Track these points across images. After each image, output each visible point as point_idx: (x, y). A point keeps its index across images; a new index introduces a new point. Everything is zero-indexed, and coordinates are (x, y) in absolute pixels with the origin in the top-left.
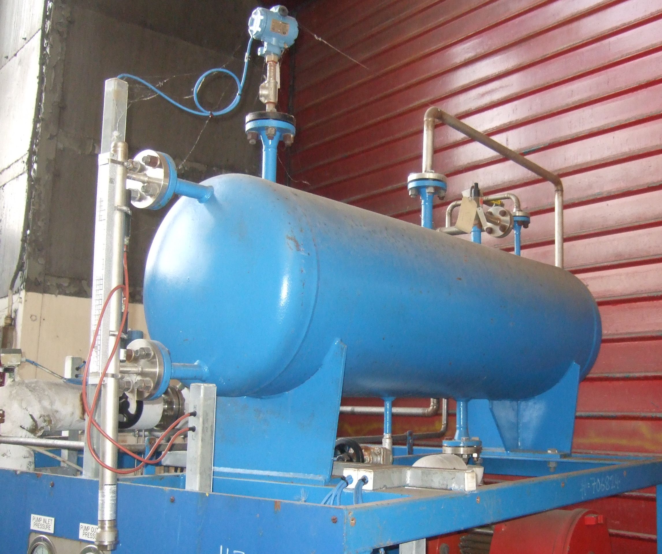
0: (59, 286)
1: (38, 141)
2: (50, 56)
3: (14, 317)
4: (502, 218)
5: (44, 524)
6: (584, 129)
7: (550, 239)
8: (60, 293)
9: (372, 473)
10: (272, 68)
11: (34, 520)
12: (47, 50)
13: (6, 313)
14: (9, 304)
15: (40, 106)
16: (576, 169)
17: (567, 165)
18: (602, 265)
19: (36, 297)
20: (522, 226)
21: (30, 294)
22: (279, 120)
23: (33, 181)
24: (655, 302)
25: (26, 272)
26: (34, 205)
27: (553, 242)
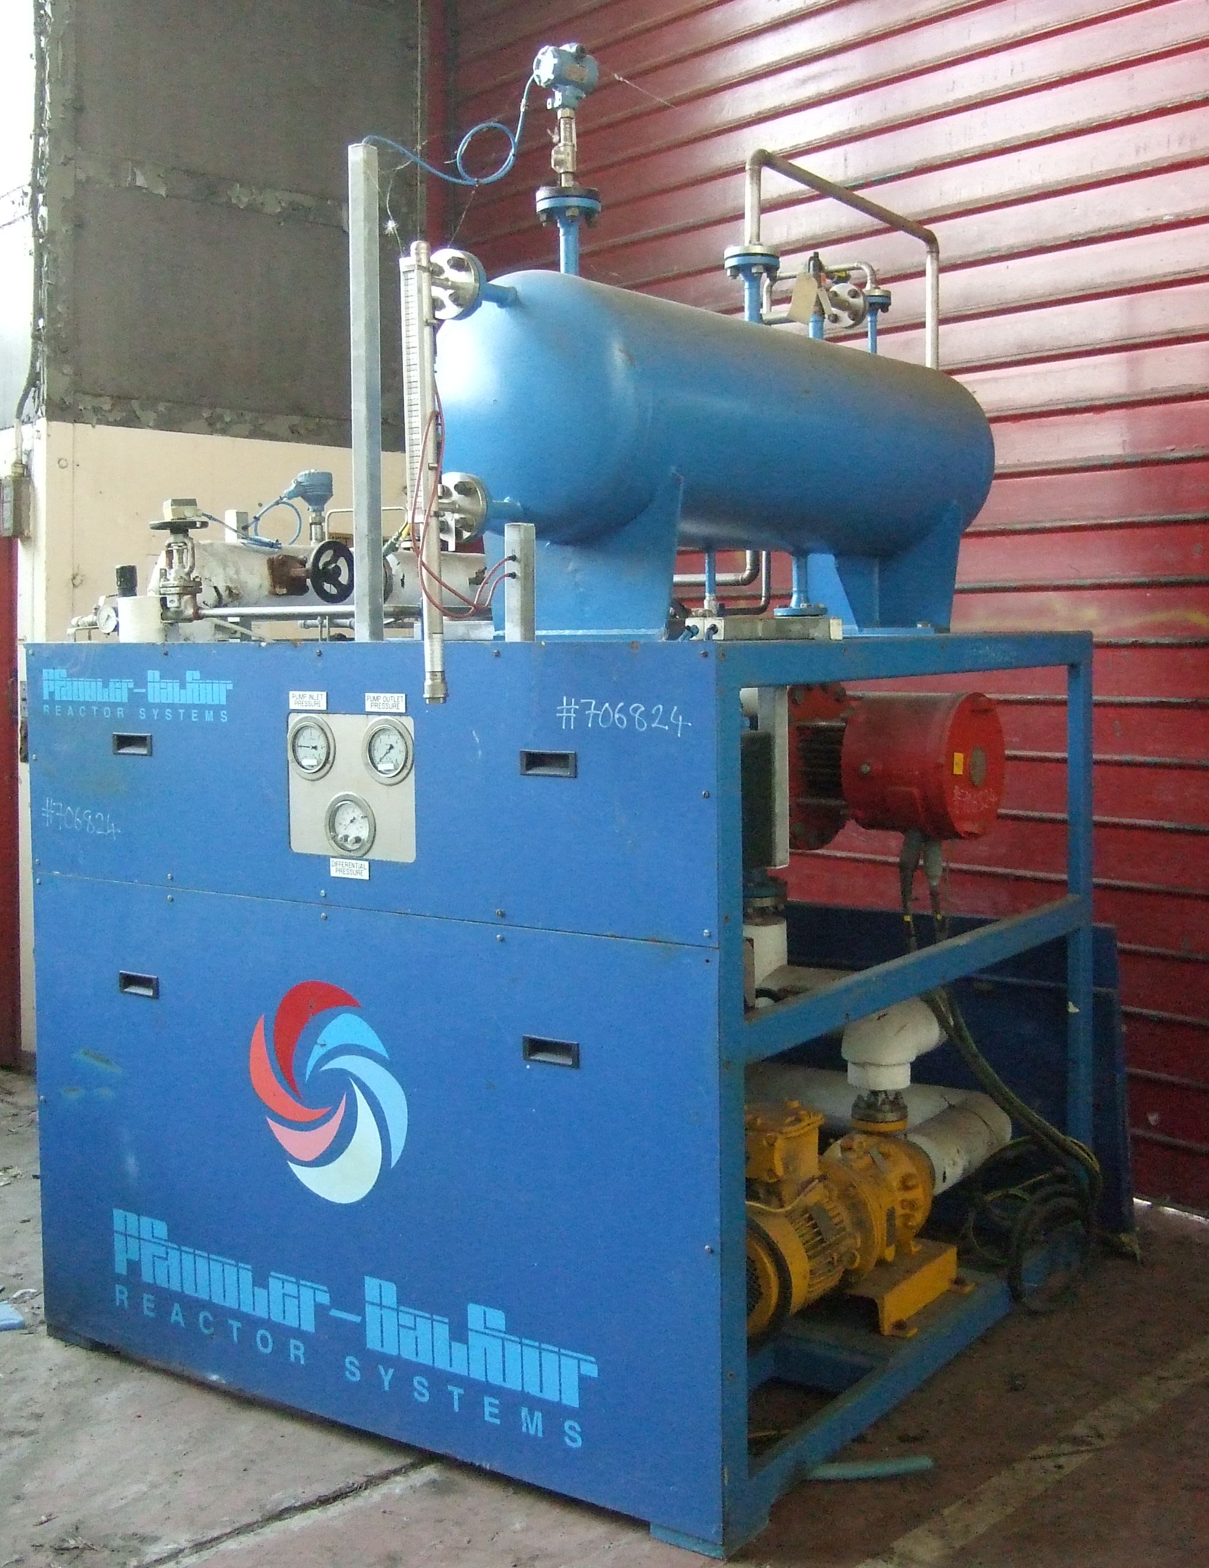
0: (96, 410)
1: (43, 167)
2: (53, 20)
3: (26, 462)
4: (851, 300)
5: (311, 700)
6: (972, 145)
7: (919, 321)
8: (100, 422)
9: (723, 621)
10: (568, 126)
11: (295, 698)
12: (46, 9)
13: (12, 458)
14: (17, 443)
15: (43, 107)
16: (957, 210)
17: (944, 203)
18: (997, 360)
19: (64, 428)
20: (880, 310)
21: (54, 424)
22: (585, 197)
23: (43, 237)
24: (1077, 416)
25: (44, 388)
26: (48, 278)
27: (922, 325)
